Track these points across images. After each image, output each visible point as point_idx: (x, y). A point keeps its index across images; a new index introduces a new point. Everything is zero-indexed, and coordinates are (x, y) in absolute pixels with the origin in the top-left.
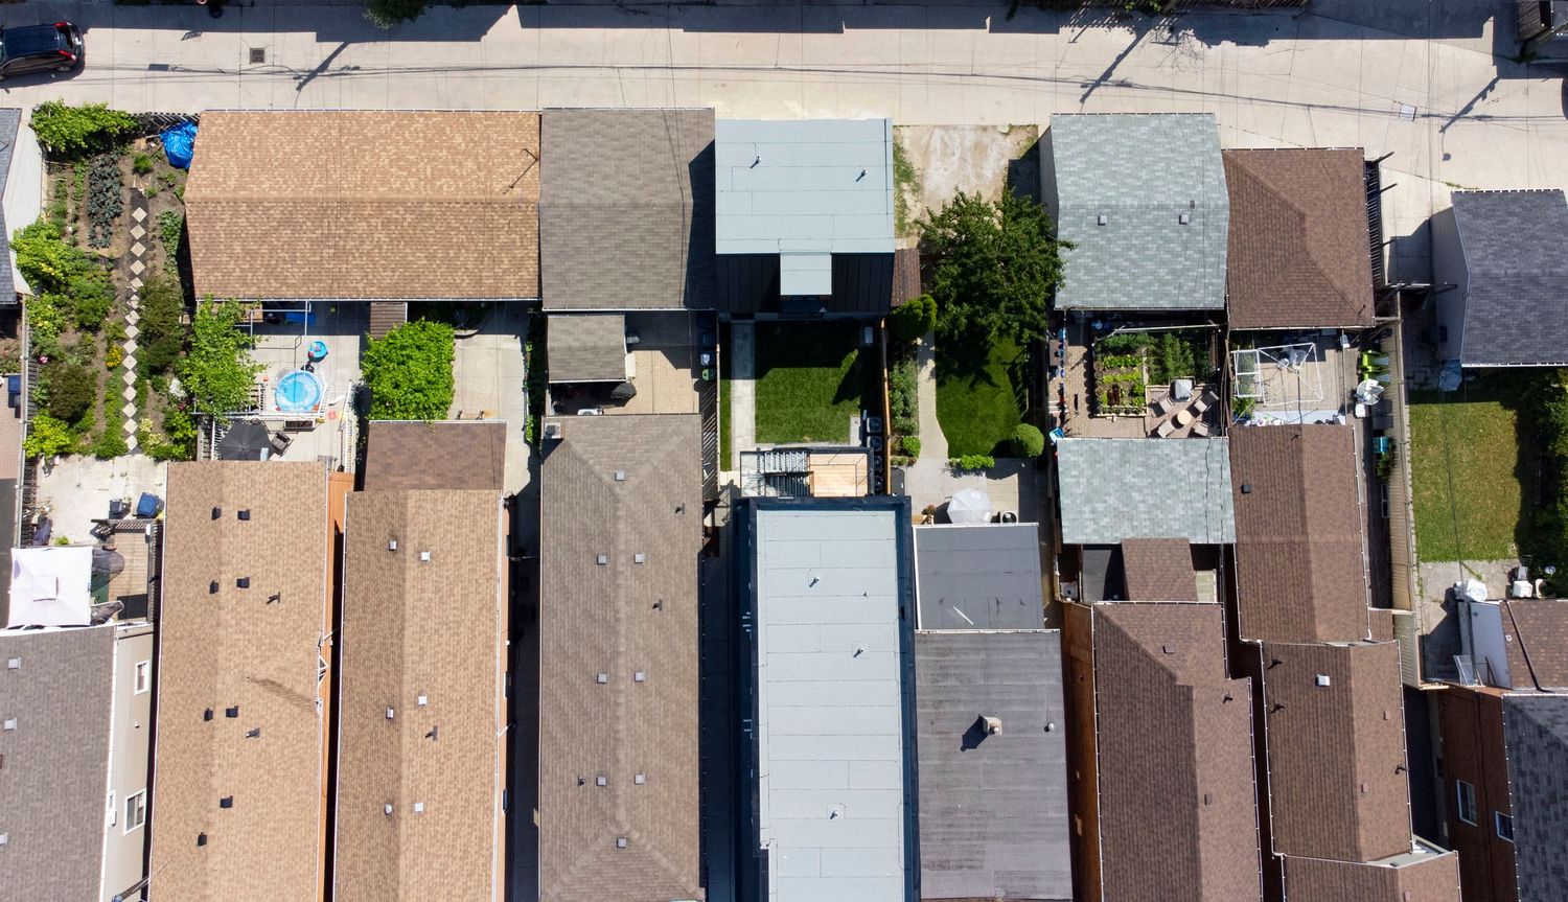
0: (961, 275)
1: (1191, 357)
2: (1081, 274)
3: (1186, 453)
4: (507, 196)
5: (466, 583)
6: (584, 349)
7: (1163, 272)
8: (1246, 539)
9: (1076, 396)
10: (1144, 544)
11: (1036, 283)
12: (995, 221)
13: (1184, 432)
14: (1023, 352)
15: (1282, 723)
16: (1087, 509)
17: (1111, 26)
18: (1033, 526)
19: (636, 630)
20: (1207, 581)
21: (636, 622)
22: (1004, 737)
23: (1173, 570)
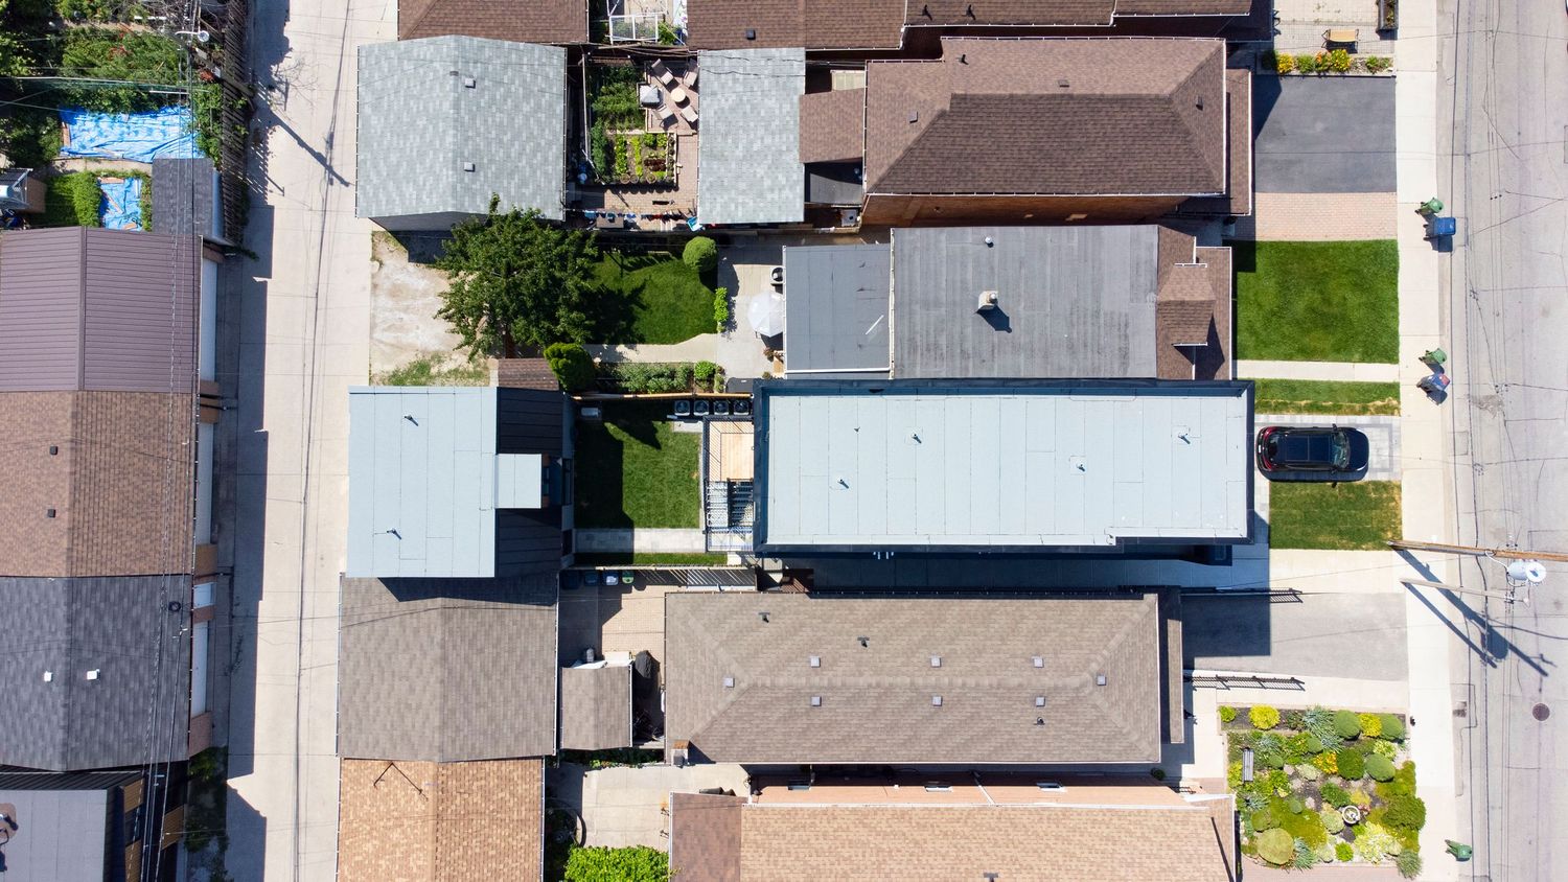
0: (526, 316)
1: (617, 85)
2: (527, 192)
3: (714, 94)
4: (430, 796)
5: (838, 843)
6: (597, 710)
7: (526, 108)
8: (801, 37)
9: (655, 203)
10: (805, 141)
11: (536, 238)
12: (470, 278)
13: (693, 95)
14: (610, 254)
15: (986, 9)
16: (769, 196)
17: (266, 151)
18: (786, 251)
19: (888, 665)
20: (843, 79)
21: (880, 665)
22: (999, 290)
23: (831, 112)
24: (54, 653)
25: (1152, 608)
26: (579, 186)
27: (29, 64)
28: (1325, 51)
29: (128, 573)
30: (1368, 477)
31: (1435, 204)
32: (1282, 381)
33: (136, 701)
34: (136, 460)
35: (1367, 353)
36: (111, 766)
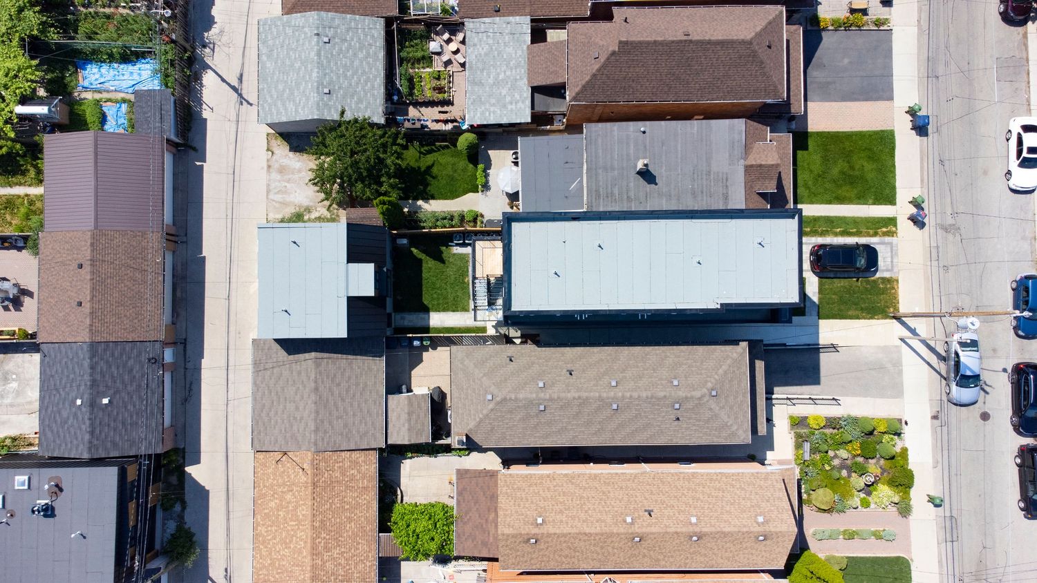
0: (363, 182)
1: (416, 41)
2: (362, 106)
3: (475, 45)
4: (309, 472)
5: (557, 493)
6: (409, 420)
7: (361, 55)
8: (528, 10)
9: (440, 112)
10: (531, 72)
11: (367, 134)
12: (327, 160)
13: (462, 47)
14: (413, 145)
16: (510, 107)
17: (202, 85)
18: (521, 140)
19: (585, 386)
20: (553, 35)
21: (580, 386)
22: (650, 160)
23: (546, 55)
24: (82, 387)
25: (744, 350)
26: (393, 103)
27: (58, 33)
28: (848, 14)
29: (125, 340)
30: (878, 275)
31: (917, 107)
32: (825, 217)
33: (132, 417)
34: (129, 271)
35: (876, 199)
36: (117, 456)
